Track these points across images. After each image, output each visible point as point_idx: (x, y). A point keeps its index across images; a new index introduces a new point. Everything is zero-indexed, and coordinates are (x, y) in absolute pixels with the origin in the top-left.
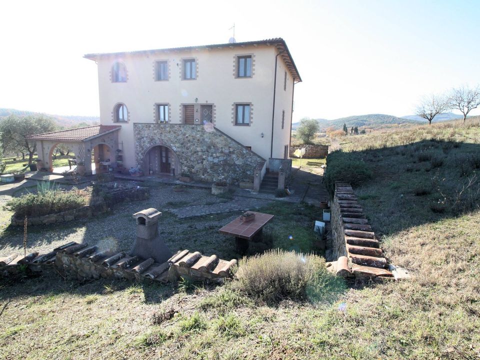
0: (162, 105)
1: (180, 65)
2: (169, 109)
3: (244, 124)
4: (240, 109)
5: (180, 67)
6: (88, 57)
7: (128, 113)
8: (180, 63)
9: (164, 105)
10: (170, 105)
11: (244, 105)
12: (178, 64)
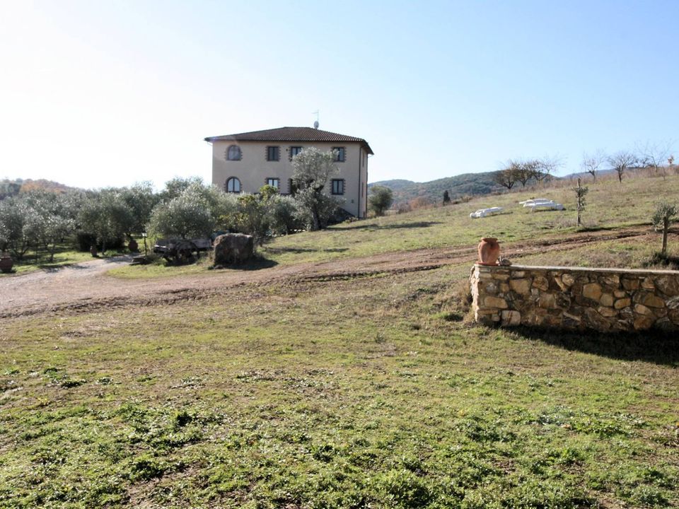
0: (271, 179)
2: (279, 183)
3: (338, 194)
4: (335, 183)
5: (289, 152)
6: (207, 140)
7: (241, 185)
8: (289, 149)
9: (273, 179)
10: (280, 180)
11: (338, 180)
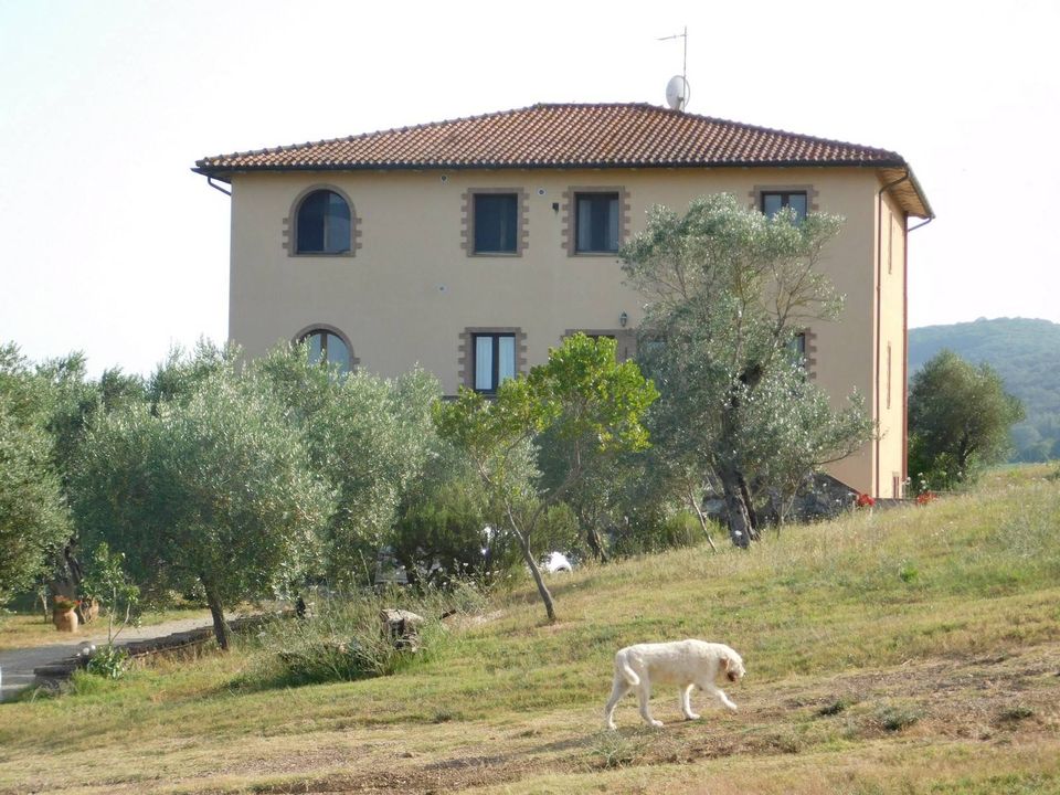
1: (565, 207)
5: (563, 213)
7: (353, 360)
8: (563, 202)
9: (496, 336)
10: (524, 336)
12: (556, 206)
